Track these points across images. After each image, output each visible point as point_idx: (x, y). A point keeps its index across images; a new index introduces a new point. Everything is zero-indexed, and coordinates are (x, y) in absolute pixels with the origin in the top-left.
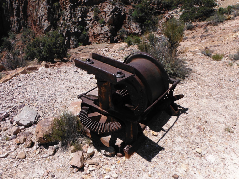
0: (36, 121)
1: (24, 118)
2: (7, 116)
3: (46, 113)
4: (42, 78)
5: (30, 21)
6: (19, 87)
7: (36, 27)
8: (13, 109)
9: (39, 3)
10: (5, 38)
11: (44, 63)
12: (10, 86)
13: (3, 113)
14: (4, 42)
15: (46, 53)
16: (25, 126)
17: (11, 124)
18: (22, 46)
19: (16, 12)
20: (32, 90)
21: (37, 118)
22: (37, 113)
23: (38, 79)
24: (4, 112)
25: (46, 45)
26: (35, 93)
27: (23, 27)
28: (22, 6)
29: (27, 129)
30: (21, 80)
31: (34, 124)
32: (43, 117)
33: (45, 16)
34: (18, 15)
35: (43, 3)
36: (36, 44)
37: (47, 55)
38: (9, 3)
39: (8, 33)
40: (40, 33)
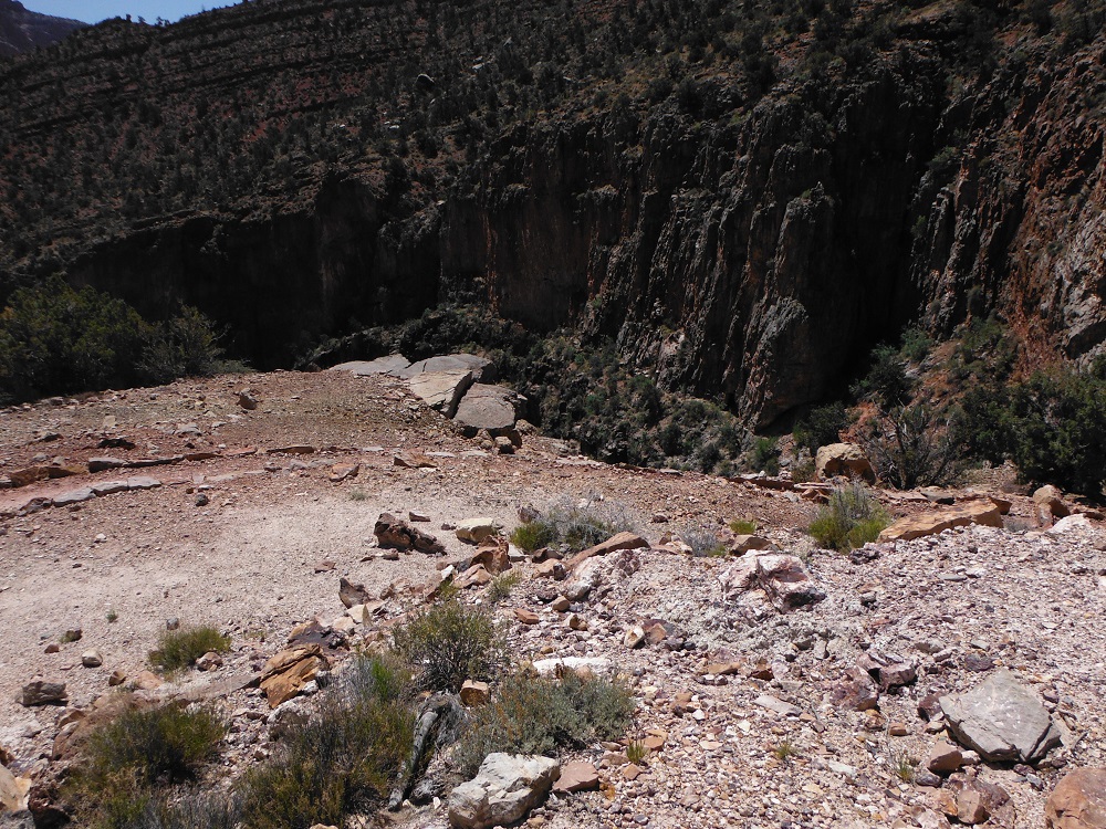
0: (1039, 758)
1: (985, 717)
2: (910, 679)
3: (1089, 741)
4: (1082, 572)
5: (1008, 292)
6: (972, 576)
7: (1034, 321)
8: (937, 660)
9: (1075, 218)
10: (884, 352)
11: (1048, 491)
12: (930, 561)
13: (897, 663)
14: (875, 368)
15: (1067, 451)
16: (980, 756)
17: (919, 720)
18: (943, 394)
19: (961, 253)
20: (1029, 608)
21: (1042, 744)
22: (1050, 725)
23: (1058, 566)
24: (901, 660)
25: (1080, 413)
26: (1043, 628)
27: (969, 316)
28: (994, 228)
29: (986, 772)
30: (979, 550)
31: (1024, 763)
32: (1072, 751)
33: (1093, 275)
34: (963, 265)
35: (1097, 219)
36: (1029, 401)
37: (1071, 458)
38: (941, 218)
39: (904, 332)
40: (1046, 348)
